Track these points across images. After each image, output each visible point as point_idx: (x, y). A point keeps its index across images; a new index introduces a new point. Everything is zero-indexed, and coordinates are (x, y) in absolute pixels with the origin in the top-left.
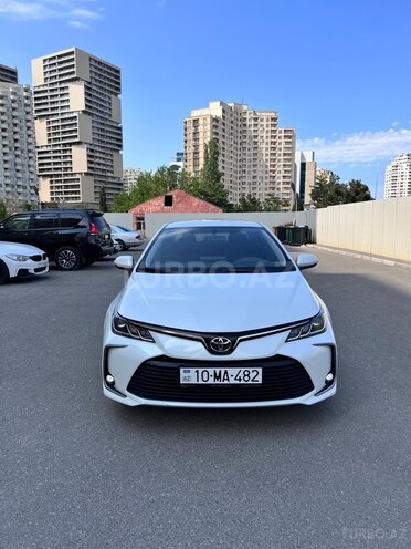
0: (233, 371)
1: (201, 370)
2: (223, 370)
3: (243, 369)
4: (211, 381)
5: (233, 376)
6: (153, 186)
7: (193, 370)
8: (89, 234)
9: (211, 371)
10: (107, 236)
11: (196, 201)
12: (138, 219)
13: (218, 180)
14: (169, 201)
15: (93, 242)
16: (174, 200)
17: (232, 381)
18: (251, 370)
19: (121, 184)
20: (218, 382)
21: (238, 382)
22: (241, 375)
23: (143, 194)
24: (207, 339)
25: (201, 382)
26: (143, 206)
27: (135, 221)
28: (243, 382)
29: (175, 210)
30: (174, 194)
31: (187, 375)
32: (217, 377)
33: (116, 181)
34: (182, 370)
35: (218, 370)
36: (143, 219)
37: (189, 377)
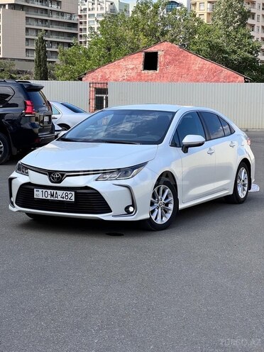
0: (60, 193)
1: (44, 190)
2: (55, 191)
3: (65, 192)
4: (49, 198)
5: (60, 196)
6: (129, 34)
7: (40, 190)
8: (22, 116)
9: (49, 191)
10: (46, 119)
11: (198, 63)
12: (99, 91)
13: (243, 23)
14: (151, 62)
15: (27, 126)
16: (161, 59)
17: (60, 199)
18: (69, 192)
19: (74, 25)
20: (52, 198)
21: (62, 199)
22: (64, 195)
23: (109, 49)
24: (50, 173)
25: (44, 198)
26: (107, 70)
27: (93, 95)
28: (65, 199)
29: (161, 77)
30: (160, 49)
31: (37, 193)
32: (52, 196)
33: (65, 19)
34: (35, 190)
35: (52, 191)
36: (105, 91)
37: (38, 194)
